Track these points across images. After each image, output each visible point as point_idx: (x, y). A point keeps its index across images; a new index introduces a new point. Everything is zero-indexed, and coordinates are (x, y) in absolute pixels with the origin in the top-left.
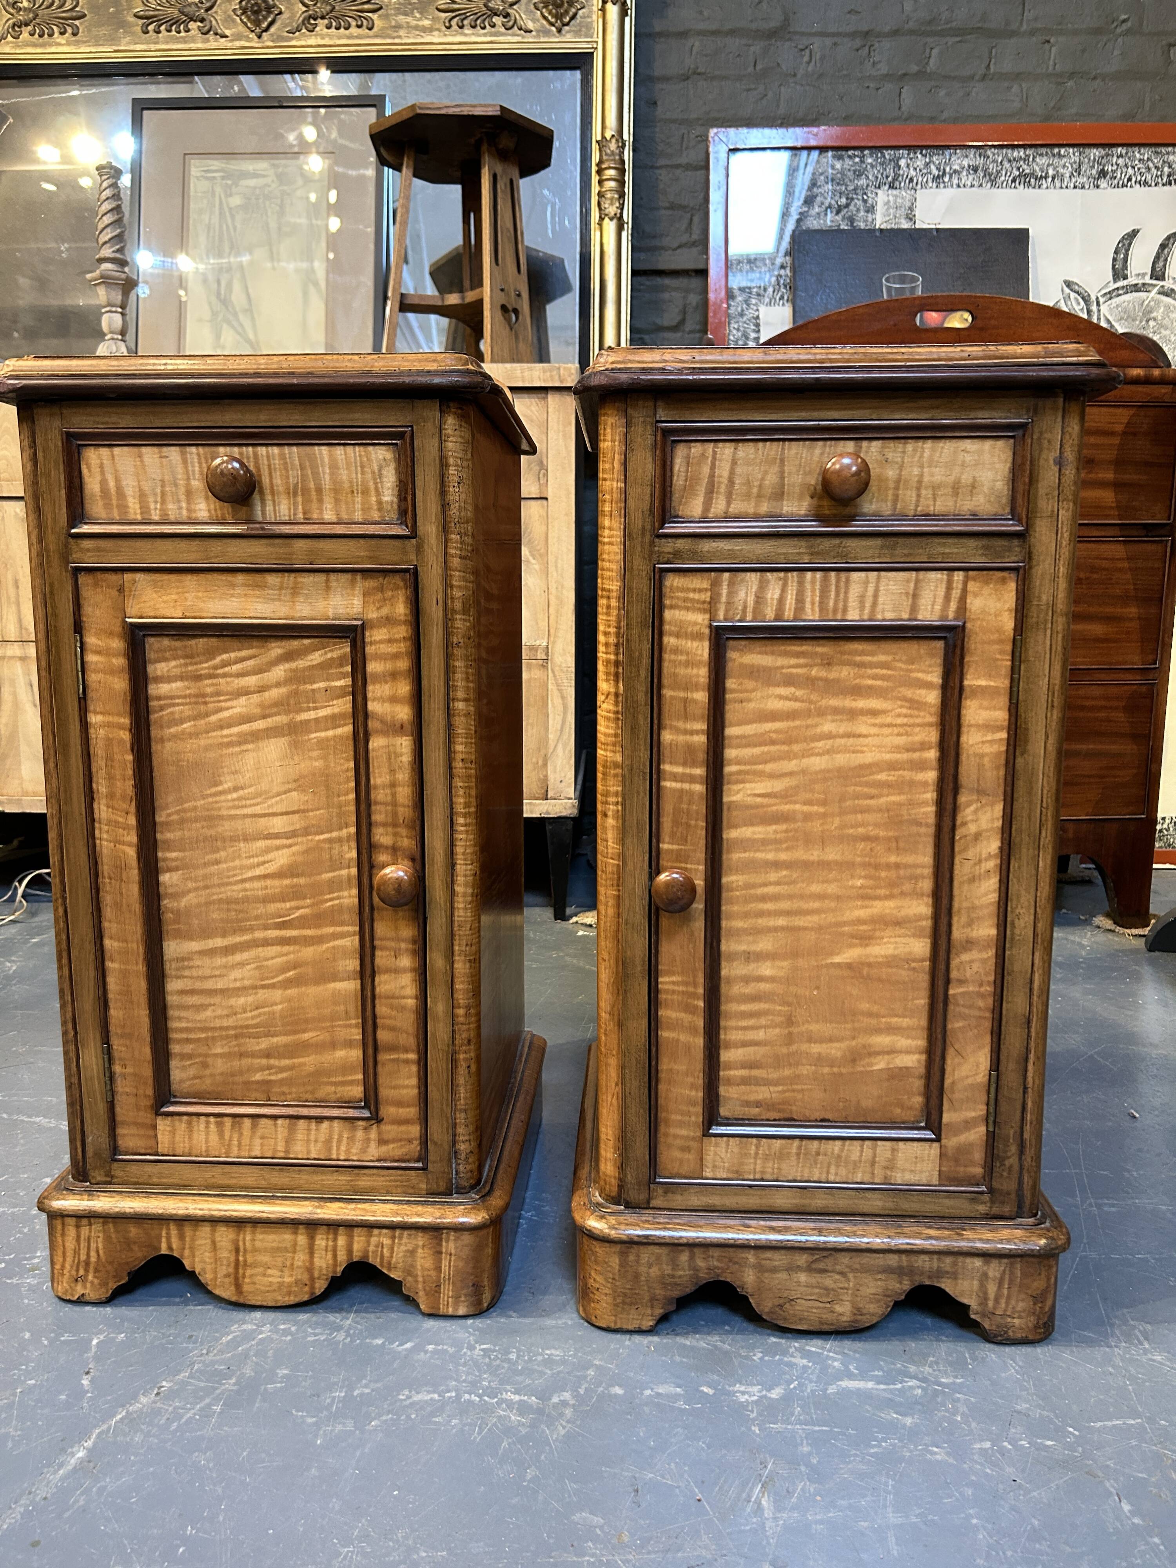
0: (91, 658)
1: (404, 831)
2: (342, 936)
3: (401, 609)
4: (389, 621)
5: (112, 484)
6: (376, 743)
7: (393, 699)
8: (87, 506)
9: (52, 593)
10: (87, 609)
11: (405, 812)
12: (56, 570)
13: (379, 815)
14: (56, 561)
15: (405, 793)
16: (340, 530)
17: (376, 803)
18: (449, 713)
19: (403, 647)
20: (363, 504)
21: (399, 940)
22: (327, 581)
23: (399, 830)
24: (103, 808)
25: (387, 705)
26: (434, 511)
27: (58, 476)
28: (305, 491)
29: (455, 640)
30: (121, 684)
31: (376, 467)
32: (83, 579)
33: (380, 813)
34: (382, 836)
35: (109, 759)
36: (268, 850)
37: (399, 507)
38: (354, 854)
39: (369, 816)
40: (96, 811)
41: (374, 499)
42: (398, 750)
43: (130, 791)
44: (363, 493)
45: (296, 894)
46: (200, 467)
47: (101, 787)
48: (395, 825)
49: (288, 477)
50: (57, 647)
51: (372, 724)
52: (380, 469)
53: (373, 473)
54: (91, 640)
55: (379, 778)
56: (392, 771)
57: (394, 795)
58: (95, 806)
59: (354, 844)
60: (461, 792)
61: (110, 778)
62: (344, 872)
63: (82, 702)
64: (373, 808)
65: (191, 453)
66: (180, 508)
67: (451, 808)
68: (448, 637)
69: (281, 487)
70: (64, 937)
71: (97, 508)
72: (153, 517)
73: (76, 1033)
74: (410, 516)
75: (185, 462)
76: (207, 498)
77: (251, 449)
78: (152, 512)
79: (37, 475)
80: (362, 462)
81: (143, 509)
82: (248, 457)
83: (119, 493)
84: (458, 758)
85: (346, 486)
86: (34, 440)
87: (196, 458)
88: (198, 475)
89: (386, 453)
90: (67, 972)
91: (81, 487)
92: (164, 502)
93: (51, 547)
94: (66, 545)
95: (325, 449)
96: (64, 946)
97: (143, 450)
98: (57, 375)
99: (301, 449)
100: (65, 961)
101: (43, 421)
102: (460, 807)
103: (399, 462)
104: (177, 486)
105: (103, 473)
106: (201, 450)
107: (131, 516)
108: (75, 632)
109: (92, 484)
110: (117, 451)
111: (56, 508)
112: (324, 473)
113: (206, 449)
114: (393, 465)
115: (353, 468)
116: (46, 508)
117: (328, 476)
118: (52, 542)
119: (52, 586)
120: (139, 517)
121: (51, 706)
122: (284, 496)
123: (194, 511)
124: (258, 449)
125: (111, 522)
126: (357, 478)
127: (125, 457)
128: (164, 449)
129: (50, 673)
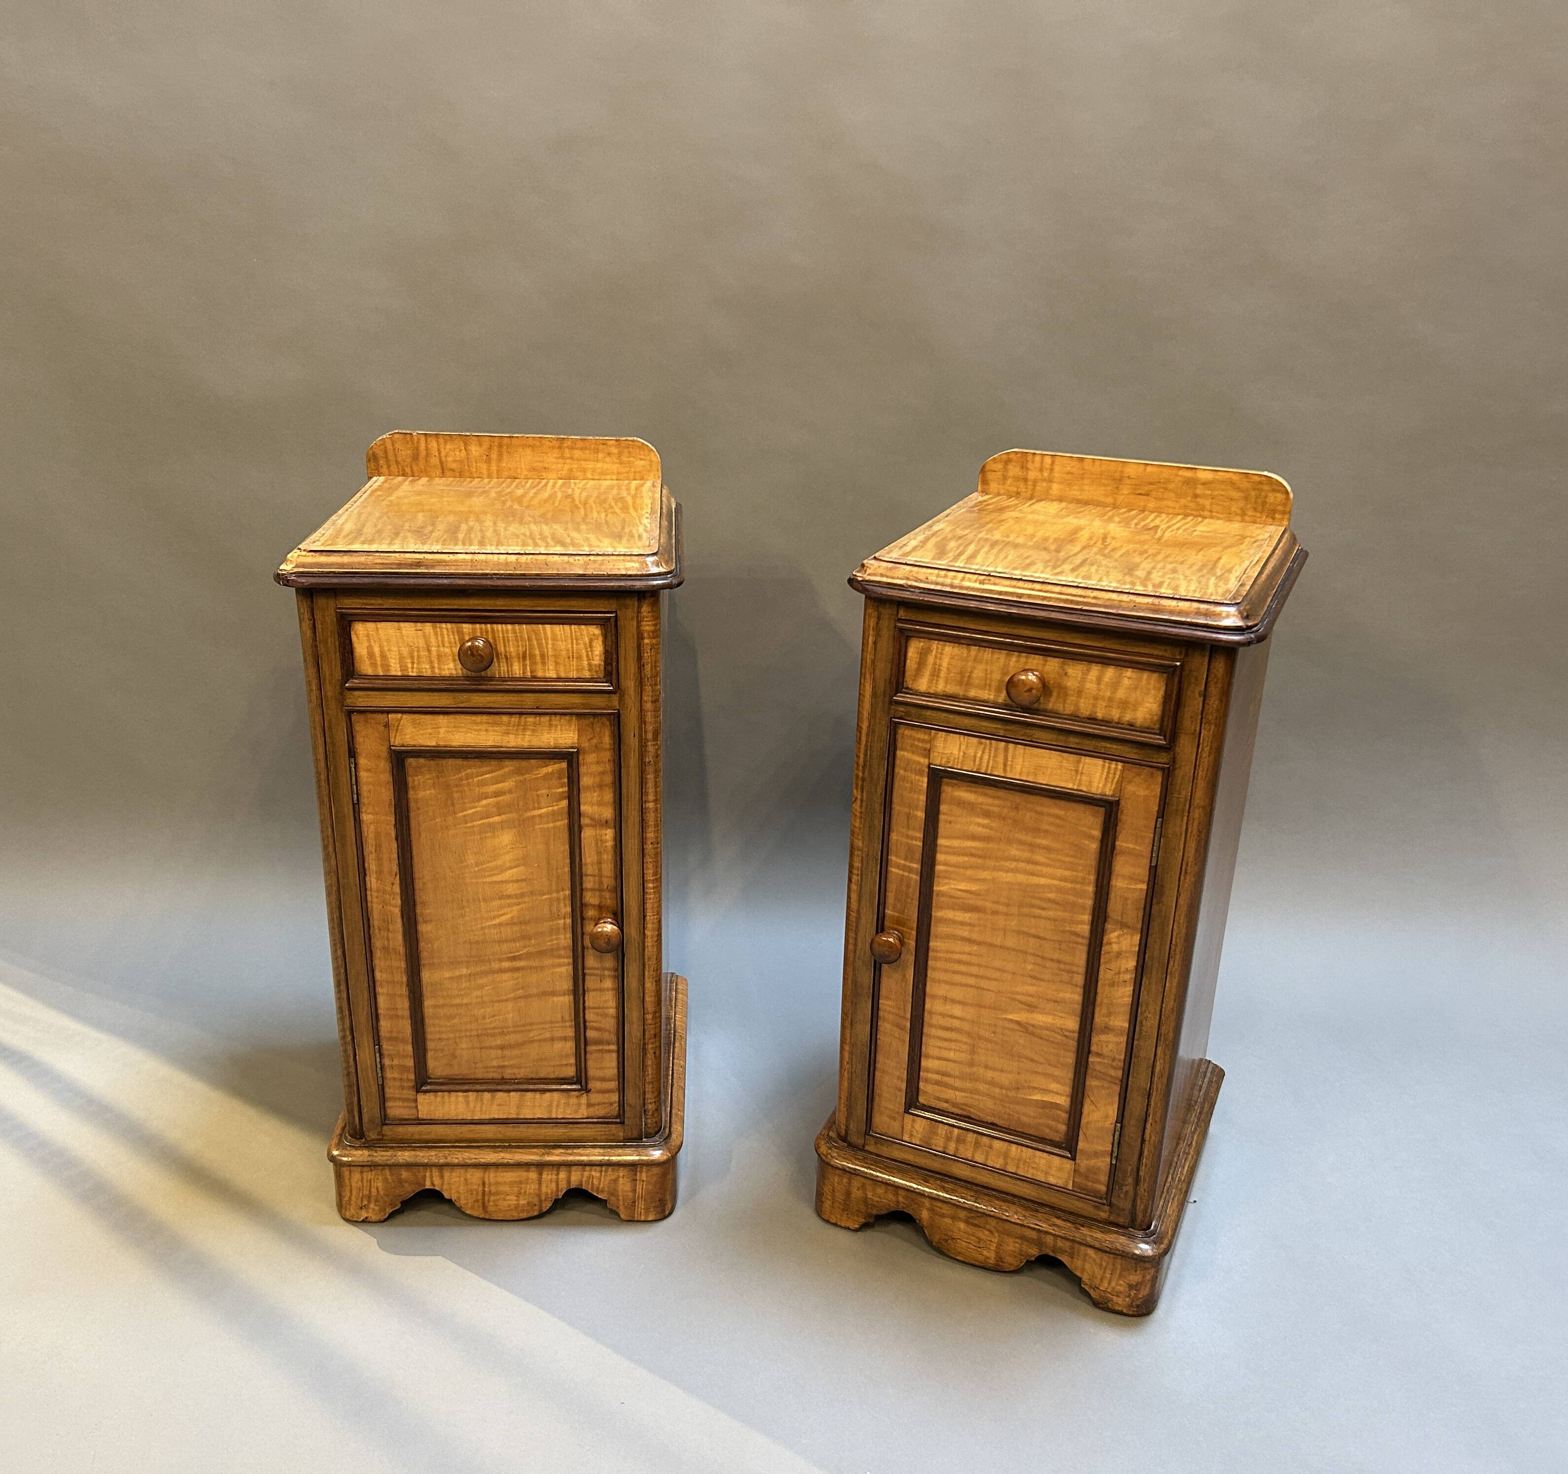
0: (363, 774)
1: (607, 895)
2: (560, 965)
3: (607, 740)
4: (597, 748)
5: (377, 650)
6: (588, 834)
7: (600, 804)
8: (357, 665)
9: (330, 728)
10: (359, 739)
11: (608, 881)
12: (333, 710)
13: (589, 883)
14: (333, 705)
15: (608, 869)
16: (560, 685)
17: (586, 875)
18: (642, 811)
19: (608, 767)
20: (577, 666)
21: (604, 969)
22: (550, 720)
23: (603, 893)
24: (374, 880)
25: (596, 808)
26: (633, 671)
27: (333, 641)
28: (532, 656)
29: (647, 760)
30: (387, 794)
31: (587, 640)
32: (354, 717)
33: (590, 881)
34: (591, 898)
35: (378, 846)
36: (501, 907)
37: (605, 668)
38: (569, 909)
39: (581, 884)
40: (368, 883)
41: (585, 663)
42: (604, 838)
43: (395, 868)
44: (577, 658)
45: (525, 937)
46: (449, 638)
47: (372, 865)
48: (601, 890)
49: (518, 646)
50: (335, 767)
51: (585, 821)
52: (591, 641)
53: (585, 644)
54: (362, 761)
55: (589, 857)
56: (599, 853)
57: (600, 870)
58: (367, 879)
59: (568, 902)
60: (650, 866)
61: (379, 859)
62: (562, 922)
63: (357, 806)
64: (584, 878)
65: (441, 628)
66: (432, 667)
67: (643, 877)
68: (642, 760)
69: (514, 654)
70: (343, 971)
71: (365, 667)
72: (411, 674)
73: (353, 1038)
74: (614, 676)
75: (436, 634)
76: (454, 660)
77: (489, 626)
78: (410, 670)
79: (316, 641)
80: (576, 636)
81: (403, 667)
82: (487, 632)
83: (383, 656)
84: (649, 842)
85: (564, 653)
86: (313, 615)
87: (445, 631)
88: (447, 644)
89: (595, 630)
90: (345, 995)
91: (351, 651)
92: (419, 663)
93: (329, 694)
94: (341, 694)
95: (548, 627)
96: (343, 977)
97: (402, 624)
98: (334, 573)
99: (529, 626)
100: (343, 987)
101: (321, 602)
102: (649, 876)
103: (605, 637)
104: (429, 651)
105: (369, 641)
106: (449, 625)
107: (393, 673)
108: (350, 757)
109: (360, 648)
110: (381, 625)
111: (332, 669)
112: (547, 644)
113: (454, 625)
114: (601, 639)
115: (570, 641)
116: (324, 665)
117: (550, 646)
118: (330, 691)
119: (330, 722)
120: (399, 674)
121: (330, 808)
122: (516, 660)
123: (444, 670)
124: (495, 626)
125: (377, 677)
126: (572, 647)
127: (387, 629)
128: (419, 624)
129: (329, 784)
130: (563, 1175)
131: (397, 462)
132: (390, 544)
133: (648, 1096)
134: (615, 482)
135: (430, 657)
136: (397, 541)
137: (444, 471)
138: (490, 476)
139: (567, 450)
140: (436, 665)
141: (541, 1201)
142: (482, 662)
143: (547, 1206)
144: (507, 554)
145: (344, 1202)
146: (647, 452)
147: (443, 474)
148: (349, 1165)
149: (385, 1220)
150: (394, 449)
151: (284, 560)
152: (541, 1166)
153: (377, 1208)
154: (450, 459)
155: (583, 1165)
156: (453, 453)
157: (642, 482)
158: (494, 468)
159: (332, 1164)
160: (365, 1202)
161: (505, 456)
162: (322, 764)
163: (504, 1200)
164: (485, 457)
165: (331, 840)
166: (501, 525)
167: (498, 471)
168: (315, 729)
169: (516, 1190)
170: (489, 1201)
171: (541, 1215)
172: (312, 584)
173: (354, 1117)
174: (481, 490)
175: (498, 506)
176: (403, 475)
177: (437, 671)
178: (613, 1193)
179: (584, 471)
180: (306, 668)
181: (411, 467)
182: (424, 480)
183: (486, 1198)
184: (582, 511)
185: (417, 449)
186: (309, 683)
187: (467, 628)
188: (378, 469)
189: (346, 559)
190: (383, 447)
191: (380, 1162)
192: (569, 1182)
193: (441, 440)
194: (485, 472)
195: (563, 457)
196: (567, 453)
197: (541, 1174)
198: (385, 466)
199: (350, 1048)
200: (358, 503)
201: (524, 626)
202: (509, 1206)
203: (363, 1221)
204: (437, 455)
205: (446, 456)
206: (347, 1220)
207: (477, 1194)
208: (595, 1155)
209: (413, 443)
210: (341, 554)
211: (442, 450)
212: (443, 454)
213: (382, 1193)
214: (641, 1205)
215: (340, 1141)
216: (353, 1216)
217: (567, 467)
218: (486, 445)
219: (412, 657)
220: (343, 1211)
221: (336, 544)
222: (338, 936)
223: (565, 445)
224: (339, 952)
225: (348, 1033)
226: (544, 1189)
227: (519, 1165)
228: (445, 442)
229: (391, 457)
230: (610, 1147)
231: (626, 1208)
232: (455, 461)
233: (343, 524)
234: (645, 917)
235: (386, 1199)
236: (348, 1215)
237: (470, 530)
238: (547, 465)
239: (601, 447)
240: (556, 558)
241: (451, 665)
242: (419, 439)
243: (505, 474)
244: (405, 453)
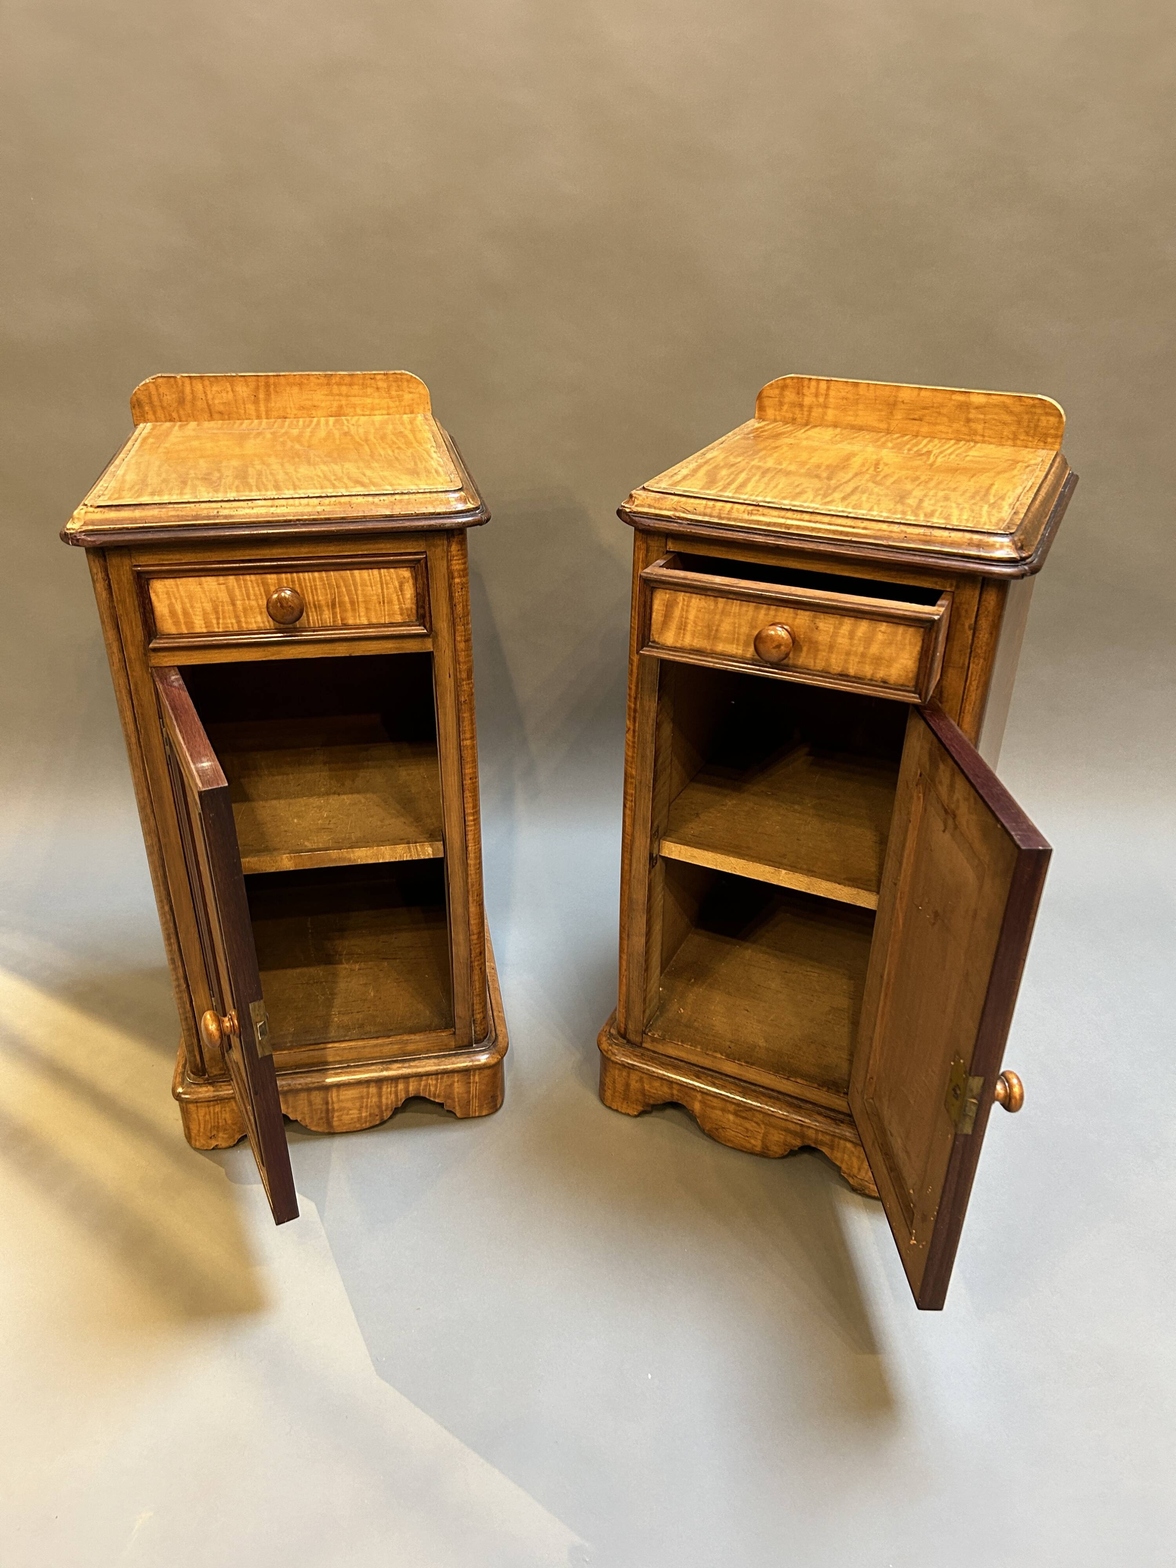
5: (178, 608)
8: (159, 624)
9: (136, 691)
12: (137, 672)
14: (137, 666)
16: (372, 632)
20: (389, 611)
26: (445, 612)
27: (131, 602)
28: (342, 604)
31: (397, 583)
37: (417, 611)
41: (397, 607)
44: (388, 603)
46: (254, 590)
49: (327, 595)
50: (147, 731)
52: (401, 584)
53: (395, 588)
60: (469, 800)
65: (245, 580)
66: (239, 622)
67: (464, 811)
68: (458, 699)
69: (323, 603)
70: (172, 925)
71: (167, 625)
72: (216, 630)
73: (188, 986)
74: (428, 619)
75: (240, 587)
76: (261, 613)
77: (295, 575)
78: (215, 626)
79: (113, 601)
80: (386, 581)
81: (207, 624)
82: (293, 581)
83: (186, 613)
84: (467, 778)
85: (375, 598)
86: (108, 575)
87: (249, 583)
88: (252, 597)
89: (406, 573)
90: (175, 947)
91: (152, 611)
92: (224, 618)
93: (133, 656)
94: (145, 655)
95: (356, 572)
96: (172, 930)
97: (203, 579)
98: (127, 529)
99: (336, 573)
100: (173, 940)
101: (114, 561)
102: (469, 811)
103: (415, 579)
104: (234, 604)
105: (169, 598)
106: (253, 577)
107: (198, 630)
108: (160, 718)
109: (161, 607)
110: (179, 581)
111: (133, 630)
112: (356, 590)
113: (258, 576)
114: (411, 582)
115: (379, 586)
116: (124, 627)
117: (359, 592)
118: (133, 652)
119: (136, 685)
120: (204, 630)
121: (144, 770)
122: (325, 608)
123: (251, 623)
124: (301, 575)
125: (181, 636)
126: (383, 592)
127: (190, 584)
128: (221, 578)
129: (140, 747)
130: (401, 1086)
131: (163, 408)
132: (181, 494)
133: (476, 1007)
134: (386, 417)
135: (235, 611)
136: (188, 490)
137: (211, 414)
138: (259, 417)
139: (335, 387)
140: (243, 620)
141: (381, 1112)
142: (292, 613)
143: (387, 1115)
144: (308, 497)
145: (193, 1135)
146: (415, 385)
147: (211, 418)
148: (196, 1102)
149: (234, 1146)
150: (159, 395)
151: (71, 517)
152: (379, 1081)
153: (226, 1136)
154: (216, 402)
155: (419, 1076)
156: (219, 395)
157: (413, 415)
158: (262, 408)
159: (177, 1102)
160: (214, 1132)
161: (273, 396)
162: (131, 727)
163: (347, 1115)
164: (253, 397)
165: (148, 802)
166: (290, 469)
167: (267, 412)
168: (120, 692)
169: (358, 1104)
170: (333, 1117)
171: (383, 1123)
172: (105, 542)
173: (195, 1056)
174: (255, 432)
175: (279, 448)
176: (170, 420)
177: (244, 625)
178: (449, 1096)
179: (354, 406)
180: (105, 631)
181: (178, 412)
182: (193, 424)
183: (330, 1115)
184: (366, 447)
185: (183, 392)
186: (109, 646)
187: (272, 578)
188: (143, 416)
189: (137, 513)
190: (146, 393)
191: (225, 1096)
192: (407, 1091)
193: (207, 382)
194: (253, 413)
195: (331, 394)
196: (335, 389)
197: (380, 1088)
198: (151, 413)
199: (185, 995)
200: (132, 452)
201: (332, 573)
202: (352, 1119)
203: (213, 1149)
204: (204, 398)
205: (213, 399)
206: (196, 1149)
207: (321, 1113)
208: (430, 1066)
209: (177, 387)
210: (132, 508)
211: (208, 392)
212: (210, 396)
213: (229, 1122)
214: (475, 1103)
215: (183, 1080)
216: (203, 1145)
217: (335, 404)
218: (252, 385)
219: (217, 613)
220: (193, 1142)
221: (123, 498)
222: (163, 892)
223: (334, 381)
224: (167, 908)
225: (182, 981)
226: (384, 1100)
227: (359, 1083)
228: (211, 385)
229: (157, 403)
230: (444, 1056)
231: (461, 1107)
232: (224, 403)
233: (124, 475)
234: (467, 847)
235: (234, 1127)
236: (198, 1145)
237: (260, 474)
238: (316, 403)
239: (369, 382)
240: (360, 499)
241: (259, 619)
242: (183, 382)
243: (275, 413)
244: (170, 397)
